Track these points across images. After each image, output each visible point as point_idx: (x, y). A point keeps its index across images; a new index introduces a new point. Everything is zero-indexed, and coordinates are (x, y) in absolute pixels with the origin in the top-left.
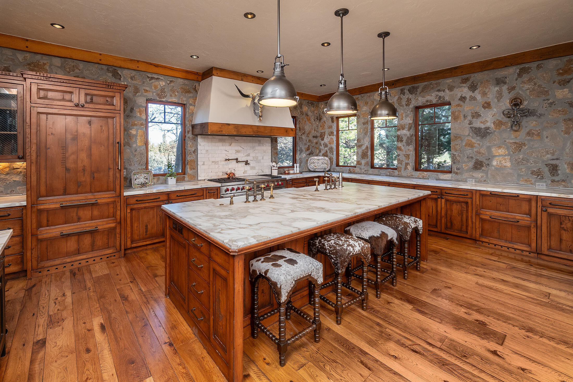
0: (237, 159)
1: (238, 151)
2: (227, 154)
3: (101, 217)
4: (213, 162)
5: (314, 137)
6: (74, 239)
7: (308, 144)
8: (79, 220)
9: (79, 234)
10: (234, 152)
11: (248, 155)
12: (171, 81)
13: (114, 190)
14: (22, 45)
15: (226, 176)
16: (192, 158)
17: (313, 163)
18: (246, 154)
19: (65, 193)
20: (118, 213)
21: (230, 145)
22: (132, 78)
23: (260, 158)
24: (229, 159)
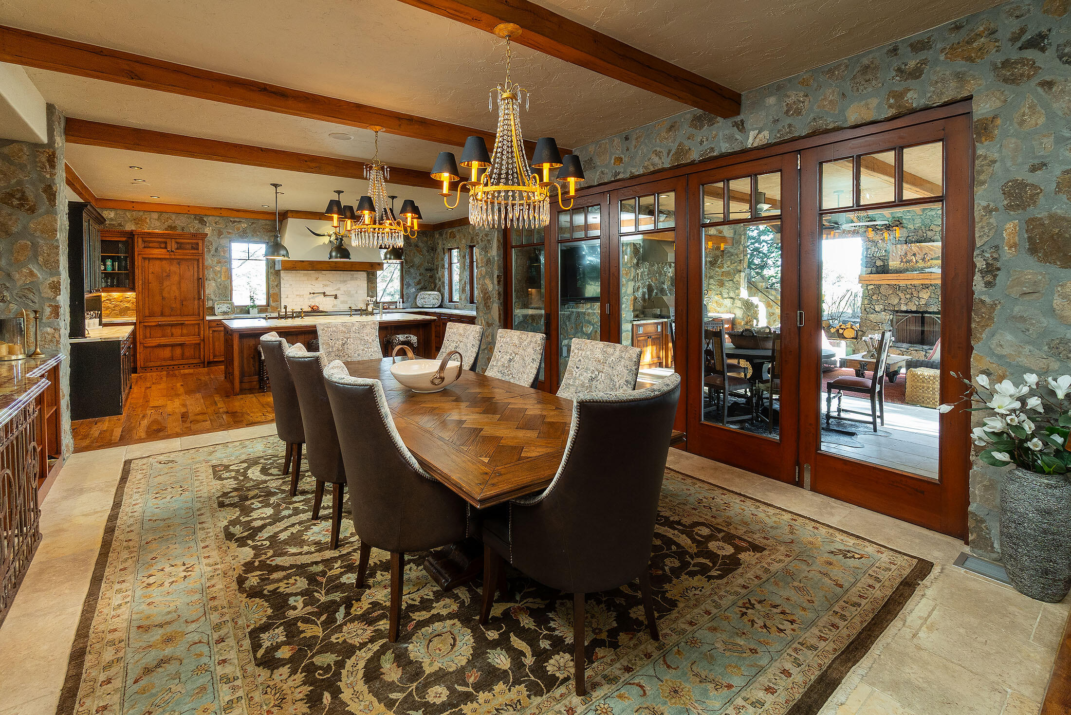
0: (324, 293)
1: (326, 286)
2: (312, 288)
3: (188, 335)
4: (297, 295)
5: (427, 270)
6: (169, 349)
7: (420, 278)
8: (172, 335)
9: (173, 346)
10: (321, 286)
11: (339, 289)
12: (253, 223)
13: (199, 315)
14: (130, 206)
15: (310, 309)
16: (274, 291)
17: (424, 298)
18: (336, 288)
19: (162, 315)
20: (202, 332)
21: (317, 279)
22: (216, 223)
23: (352, 293)
24: (314, 294)
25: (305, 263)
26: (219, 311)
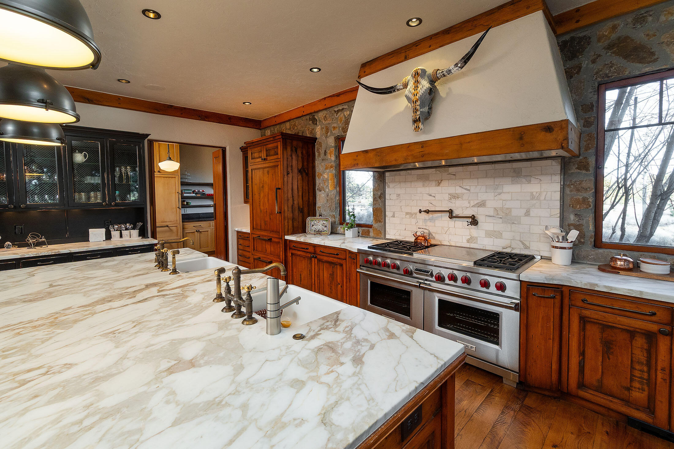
0: (451, 212)
1: (454, 197)
2: (432, 202)
3: (274, 254)
4: (407, 213)
10: (447, 197)
11: (482, 204)
13: (279, 231)
16: (377, 206)
18: (476, 202)
21: (439, 184)
22: (324, 119)
23: (514, 213)
24: (427, 212)
25: (371, 155)
26: (313, 228)
